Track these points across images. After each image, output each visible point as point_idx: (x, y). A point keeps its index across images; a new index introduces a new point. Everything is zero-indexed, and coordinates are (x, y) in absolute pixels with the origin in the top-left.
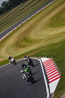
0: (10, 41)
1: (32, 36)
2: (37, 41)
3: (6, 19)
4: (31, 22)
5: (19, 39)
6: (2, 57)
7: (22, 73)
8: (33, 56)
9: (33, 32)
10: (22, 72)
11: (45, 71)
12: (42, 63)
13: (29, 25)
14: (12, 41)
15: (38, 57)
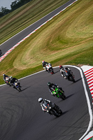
0: (37, 41)
1: (69, 34)
2: (75, 42)
3: (32, 10)
4: (68, 15)
5: (50, 39)
6: (25, 64)
8: (70, 63)
9: (70, 29)
11: (87, 85)
12: (83, 73)
13: (65, 19)
14: (40, 40)
15: (76, 64)
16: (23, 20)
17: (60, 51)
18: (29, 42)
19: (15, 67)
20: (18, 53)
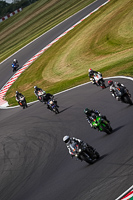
0: (76, 41)
1: (123, 32)
2: (130, 43)
5: (95, 38)
7: (66, 141)
8: (124, 73)
9: (123, 25)
10: (65, 138)
13: (116, 10)
14: (80, 41)
15: (132, 74)
16: (57, 12)
17: (109, 56)
18: (65, 43)
19: (45, 79)
20: (50, 59)
